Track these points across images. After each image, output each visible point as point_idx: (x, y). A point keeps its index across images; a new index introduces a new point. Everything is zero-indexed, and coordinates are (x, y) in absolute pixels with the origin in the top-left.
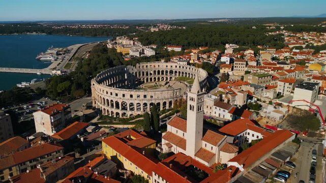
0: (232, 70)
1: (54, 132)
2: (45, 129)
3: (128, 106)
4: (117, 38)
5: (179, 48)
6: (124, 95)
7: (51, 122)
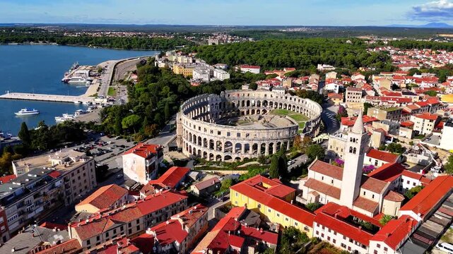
0: (344, 101)
1: (148, 179)
2: (136, 176)
3: (234, 146)
4: (167, 54)
5: (256, 70)
6: (229, 134)
7: (146, 167)
